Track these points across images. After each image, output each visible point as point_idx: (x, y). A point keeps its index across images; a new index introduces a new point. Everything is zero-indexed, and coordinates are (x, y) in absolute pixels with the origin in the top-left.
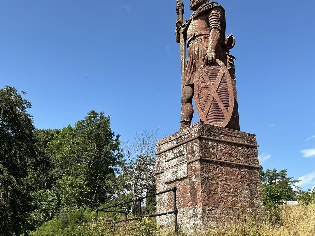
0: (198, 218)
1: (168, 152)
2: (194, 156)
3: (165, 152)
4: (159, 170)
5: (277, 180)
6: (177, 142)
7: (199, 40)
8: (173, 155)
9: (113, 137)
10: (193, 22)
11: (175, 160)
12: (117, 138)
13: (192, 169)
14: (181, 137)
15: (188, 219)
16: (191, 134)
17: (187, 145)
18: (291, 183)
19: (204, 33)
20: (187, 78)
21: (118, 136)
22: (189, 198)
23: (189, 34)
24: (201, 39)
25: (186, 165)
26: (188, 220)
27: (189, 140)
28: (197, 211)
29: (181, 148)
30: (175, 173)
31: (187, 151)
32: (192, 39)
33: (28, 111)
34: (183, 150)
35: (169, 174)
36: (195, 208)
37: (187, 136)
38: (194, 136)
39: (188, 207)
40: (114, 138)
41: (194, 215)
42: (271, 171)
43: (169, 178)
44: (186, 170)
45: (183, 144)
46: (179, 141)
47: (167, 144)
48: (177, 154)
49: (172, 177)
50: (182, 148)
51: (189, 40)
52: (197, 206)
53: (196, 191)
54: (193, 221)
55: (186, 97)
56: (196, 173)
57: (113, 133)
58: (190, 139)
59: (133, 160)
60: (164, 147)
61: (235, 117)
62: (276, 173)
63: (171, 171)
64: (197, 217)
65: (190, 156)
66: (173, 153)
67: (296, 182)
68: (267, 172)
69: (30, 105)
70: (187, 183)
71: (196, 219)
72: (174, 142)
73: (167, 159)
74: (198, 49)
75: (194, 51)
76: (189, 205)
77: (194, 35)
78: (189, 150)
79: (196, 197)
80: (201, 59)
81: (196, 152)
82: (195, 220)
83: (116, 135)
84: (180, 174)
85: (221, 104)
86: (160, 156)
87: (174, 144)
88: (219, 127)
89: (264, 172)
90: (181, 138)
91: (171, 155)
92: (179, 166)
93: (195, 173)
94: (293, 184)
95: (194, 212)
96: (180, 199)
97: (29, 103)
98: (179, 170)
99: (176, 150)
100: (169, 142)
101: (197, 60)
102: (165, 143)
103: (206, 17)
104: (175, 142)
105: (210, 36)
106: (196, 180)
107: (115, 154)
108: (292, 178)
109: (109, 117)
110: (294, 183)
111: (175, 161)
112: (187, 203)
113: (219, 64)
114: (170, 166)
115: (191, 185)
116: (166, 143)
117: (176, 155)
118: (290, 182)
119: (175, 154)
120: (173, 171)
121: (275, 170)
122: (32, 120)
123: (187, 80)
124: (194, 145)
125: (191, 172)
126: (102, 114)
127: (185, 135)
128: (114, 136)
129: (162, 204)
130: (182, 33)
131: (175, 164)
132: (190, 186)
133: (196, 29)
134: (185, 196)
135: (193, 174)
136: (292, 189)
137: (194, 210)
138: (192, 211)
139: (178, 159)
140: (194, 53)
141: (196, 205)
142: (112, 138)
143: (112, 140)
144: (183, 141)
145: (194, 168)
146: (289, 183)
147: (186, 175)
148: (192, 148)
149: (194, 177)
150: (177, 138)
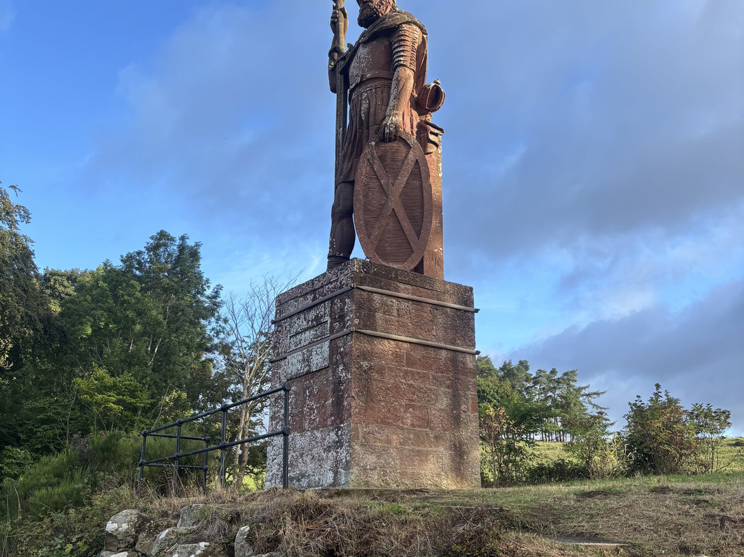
0: (344, 448)
1: (295, 318)
2: (344, 325)
3: (290, 317)
4: (278, 354)
5: (558, 392)
6: (315, 298)
7: (371, 90)
8: (305, 323)
9: (205, 290)
10: (362, 51)
11: (307, 333)
12: (216, 292)
13: (339, 352)
14: (322, 287)
15: (325, 450)
16: (341, 282)
17: (332, 303)
18: (585, 397)
19: (381, 75)
20: (345, 167)
21: (219, 287)
22: (329, 410)
23: (352, 76)
24: (376, 88)
25: (327, 344)
26: (324, 452)
27: (335, 294)
28: (341, 435)
29: (321, 310)
30: (307, 360)
31: (331, 316)
32: (358, 85)
33: (23, 229)
34: (325, 314)
35: (295, 361)
36: (339, 428)
37: (333, 286)
38: (347, 285)
39: (326, 427)
40: (208, 292)
41: (337, 442)
42: (545, 372)
43: (295, 371)
44: (326, 354)
45: (323, 302)
46: (318, 296)
47: (296, 301)
48: (312, 322)
49: (301, 367)
50: (323, 309)
51: (352, 87)
52: (342, 425)
53: (342, 396)
54: (334, 454)
55: (341, 206)
56: (345, 360)
57: (207, 281)
58: (339, 291)
59: (246, 339)
60: (290, 308)
61: (436, 250)
62: (556, 377)
63: (298, 356)
64: (341, 446)
65: (337, 325)
66: (305, 319)
67: (595, 396)
68: (537, 374)
69: (27, 217)
70: (327, 380)
71: (338, 450)
72: (308, 297)
73: (293, 331)
74: (369, 108)
75: (360, 111)
76: (329, 423)
77: (362, 76)
78: (335, 314)
79: (341, 407)
80: (373, 129)
81: (348, 318)
82: (337, 453)
83: (213, 285)
84: (315, 362)
85: (406, 224)
86: (280, 326)
87: (309, 301)
88: (398, 270)
89: (531, 375)
90: (322, 290)
91: (301, 323)
92: (315, 345)
93: (343, 359)
94: (588, 400)
95: (338, 436)
96: (314, 413)
97: (25, 212)
98: (314, 353)
99: (312, 315)
100: (300, 296)
101: (365, 131)
102: (292, 299)
103: (387, 43)
104: (310, 297)
105: (393, 83)
106: (344, 374)
107: (209, 326)
108: (588, 387)
109: (197, 245)
110: (590, 398)
111: (309, 335)
112: (326, 420)
113: (408, 141)
114: (299, 346)
115: (334, 383)
116: (294, 298)
117: (310, 323)
118: (583, 396)
119: (309, 321)
120: (303, 357)
121: (553, 372)
122: (31, 249)
123: (345, 172)
124: (345, 304)
125: (336, 358)
126: (183, 238)
127: (331, 283)
128: (208, 287)
129: (278, 423)
130: (341, 73)
131: (307, 342)
132: (332, 386)
133: (366, 66)
134: (323, 406)
135: (340, 361)
136: (586, 410)
137: (337, 434)
138: (333, 434)
139: (314, 333)
140: (360, 117)
141: (342, 422)
142: (205, 292)
143: (202, 294)
144: (326, 295)
145: (342, 349)
146: (581, 399)
147: (326, 363)
148: (342, 310)
149: (341, 368)
150: (314, 290)
